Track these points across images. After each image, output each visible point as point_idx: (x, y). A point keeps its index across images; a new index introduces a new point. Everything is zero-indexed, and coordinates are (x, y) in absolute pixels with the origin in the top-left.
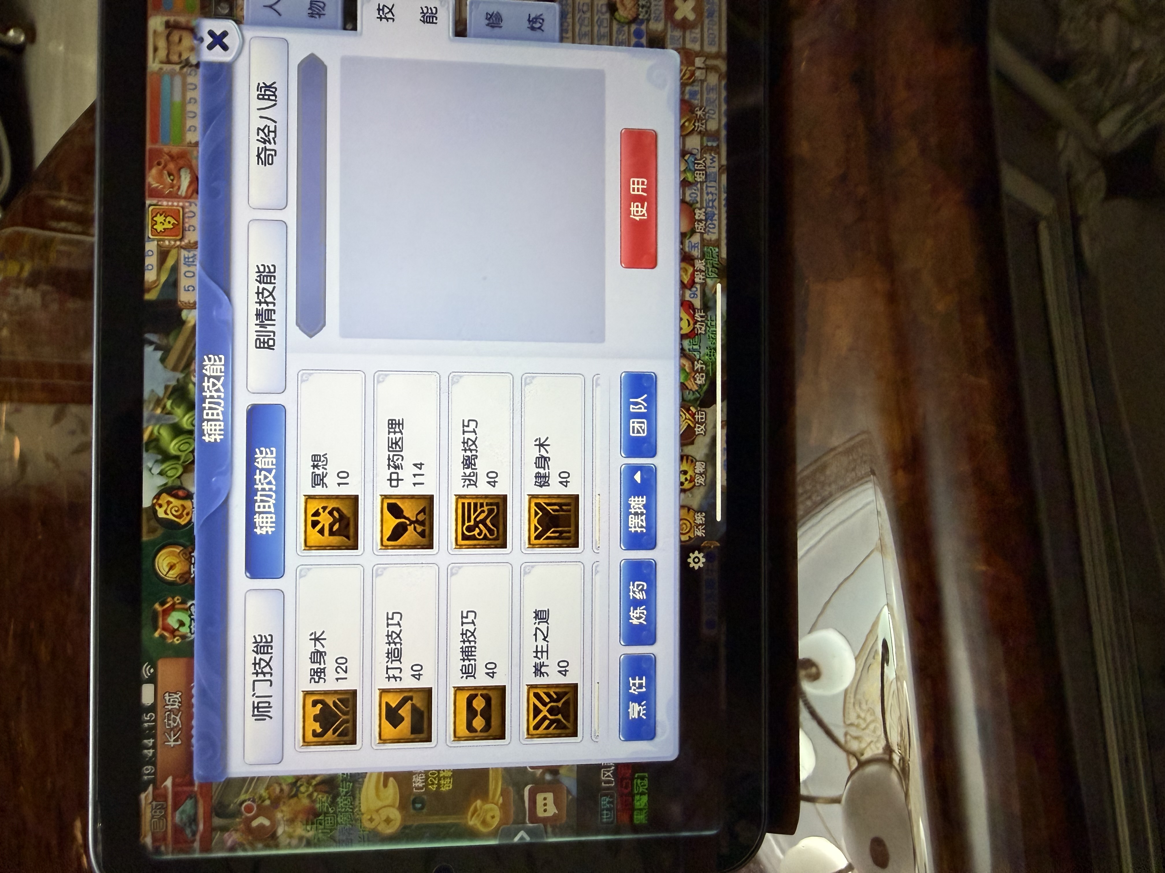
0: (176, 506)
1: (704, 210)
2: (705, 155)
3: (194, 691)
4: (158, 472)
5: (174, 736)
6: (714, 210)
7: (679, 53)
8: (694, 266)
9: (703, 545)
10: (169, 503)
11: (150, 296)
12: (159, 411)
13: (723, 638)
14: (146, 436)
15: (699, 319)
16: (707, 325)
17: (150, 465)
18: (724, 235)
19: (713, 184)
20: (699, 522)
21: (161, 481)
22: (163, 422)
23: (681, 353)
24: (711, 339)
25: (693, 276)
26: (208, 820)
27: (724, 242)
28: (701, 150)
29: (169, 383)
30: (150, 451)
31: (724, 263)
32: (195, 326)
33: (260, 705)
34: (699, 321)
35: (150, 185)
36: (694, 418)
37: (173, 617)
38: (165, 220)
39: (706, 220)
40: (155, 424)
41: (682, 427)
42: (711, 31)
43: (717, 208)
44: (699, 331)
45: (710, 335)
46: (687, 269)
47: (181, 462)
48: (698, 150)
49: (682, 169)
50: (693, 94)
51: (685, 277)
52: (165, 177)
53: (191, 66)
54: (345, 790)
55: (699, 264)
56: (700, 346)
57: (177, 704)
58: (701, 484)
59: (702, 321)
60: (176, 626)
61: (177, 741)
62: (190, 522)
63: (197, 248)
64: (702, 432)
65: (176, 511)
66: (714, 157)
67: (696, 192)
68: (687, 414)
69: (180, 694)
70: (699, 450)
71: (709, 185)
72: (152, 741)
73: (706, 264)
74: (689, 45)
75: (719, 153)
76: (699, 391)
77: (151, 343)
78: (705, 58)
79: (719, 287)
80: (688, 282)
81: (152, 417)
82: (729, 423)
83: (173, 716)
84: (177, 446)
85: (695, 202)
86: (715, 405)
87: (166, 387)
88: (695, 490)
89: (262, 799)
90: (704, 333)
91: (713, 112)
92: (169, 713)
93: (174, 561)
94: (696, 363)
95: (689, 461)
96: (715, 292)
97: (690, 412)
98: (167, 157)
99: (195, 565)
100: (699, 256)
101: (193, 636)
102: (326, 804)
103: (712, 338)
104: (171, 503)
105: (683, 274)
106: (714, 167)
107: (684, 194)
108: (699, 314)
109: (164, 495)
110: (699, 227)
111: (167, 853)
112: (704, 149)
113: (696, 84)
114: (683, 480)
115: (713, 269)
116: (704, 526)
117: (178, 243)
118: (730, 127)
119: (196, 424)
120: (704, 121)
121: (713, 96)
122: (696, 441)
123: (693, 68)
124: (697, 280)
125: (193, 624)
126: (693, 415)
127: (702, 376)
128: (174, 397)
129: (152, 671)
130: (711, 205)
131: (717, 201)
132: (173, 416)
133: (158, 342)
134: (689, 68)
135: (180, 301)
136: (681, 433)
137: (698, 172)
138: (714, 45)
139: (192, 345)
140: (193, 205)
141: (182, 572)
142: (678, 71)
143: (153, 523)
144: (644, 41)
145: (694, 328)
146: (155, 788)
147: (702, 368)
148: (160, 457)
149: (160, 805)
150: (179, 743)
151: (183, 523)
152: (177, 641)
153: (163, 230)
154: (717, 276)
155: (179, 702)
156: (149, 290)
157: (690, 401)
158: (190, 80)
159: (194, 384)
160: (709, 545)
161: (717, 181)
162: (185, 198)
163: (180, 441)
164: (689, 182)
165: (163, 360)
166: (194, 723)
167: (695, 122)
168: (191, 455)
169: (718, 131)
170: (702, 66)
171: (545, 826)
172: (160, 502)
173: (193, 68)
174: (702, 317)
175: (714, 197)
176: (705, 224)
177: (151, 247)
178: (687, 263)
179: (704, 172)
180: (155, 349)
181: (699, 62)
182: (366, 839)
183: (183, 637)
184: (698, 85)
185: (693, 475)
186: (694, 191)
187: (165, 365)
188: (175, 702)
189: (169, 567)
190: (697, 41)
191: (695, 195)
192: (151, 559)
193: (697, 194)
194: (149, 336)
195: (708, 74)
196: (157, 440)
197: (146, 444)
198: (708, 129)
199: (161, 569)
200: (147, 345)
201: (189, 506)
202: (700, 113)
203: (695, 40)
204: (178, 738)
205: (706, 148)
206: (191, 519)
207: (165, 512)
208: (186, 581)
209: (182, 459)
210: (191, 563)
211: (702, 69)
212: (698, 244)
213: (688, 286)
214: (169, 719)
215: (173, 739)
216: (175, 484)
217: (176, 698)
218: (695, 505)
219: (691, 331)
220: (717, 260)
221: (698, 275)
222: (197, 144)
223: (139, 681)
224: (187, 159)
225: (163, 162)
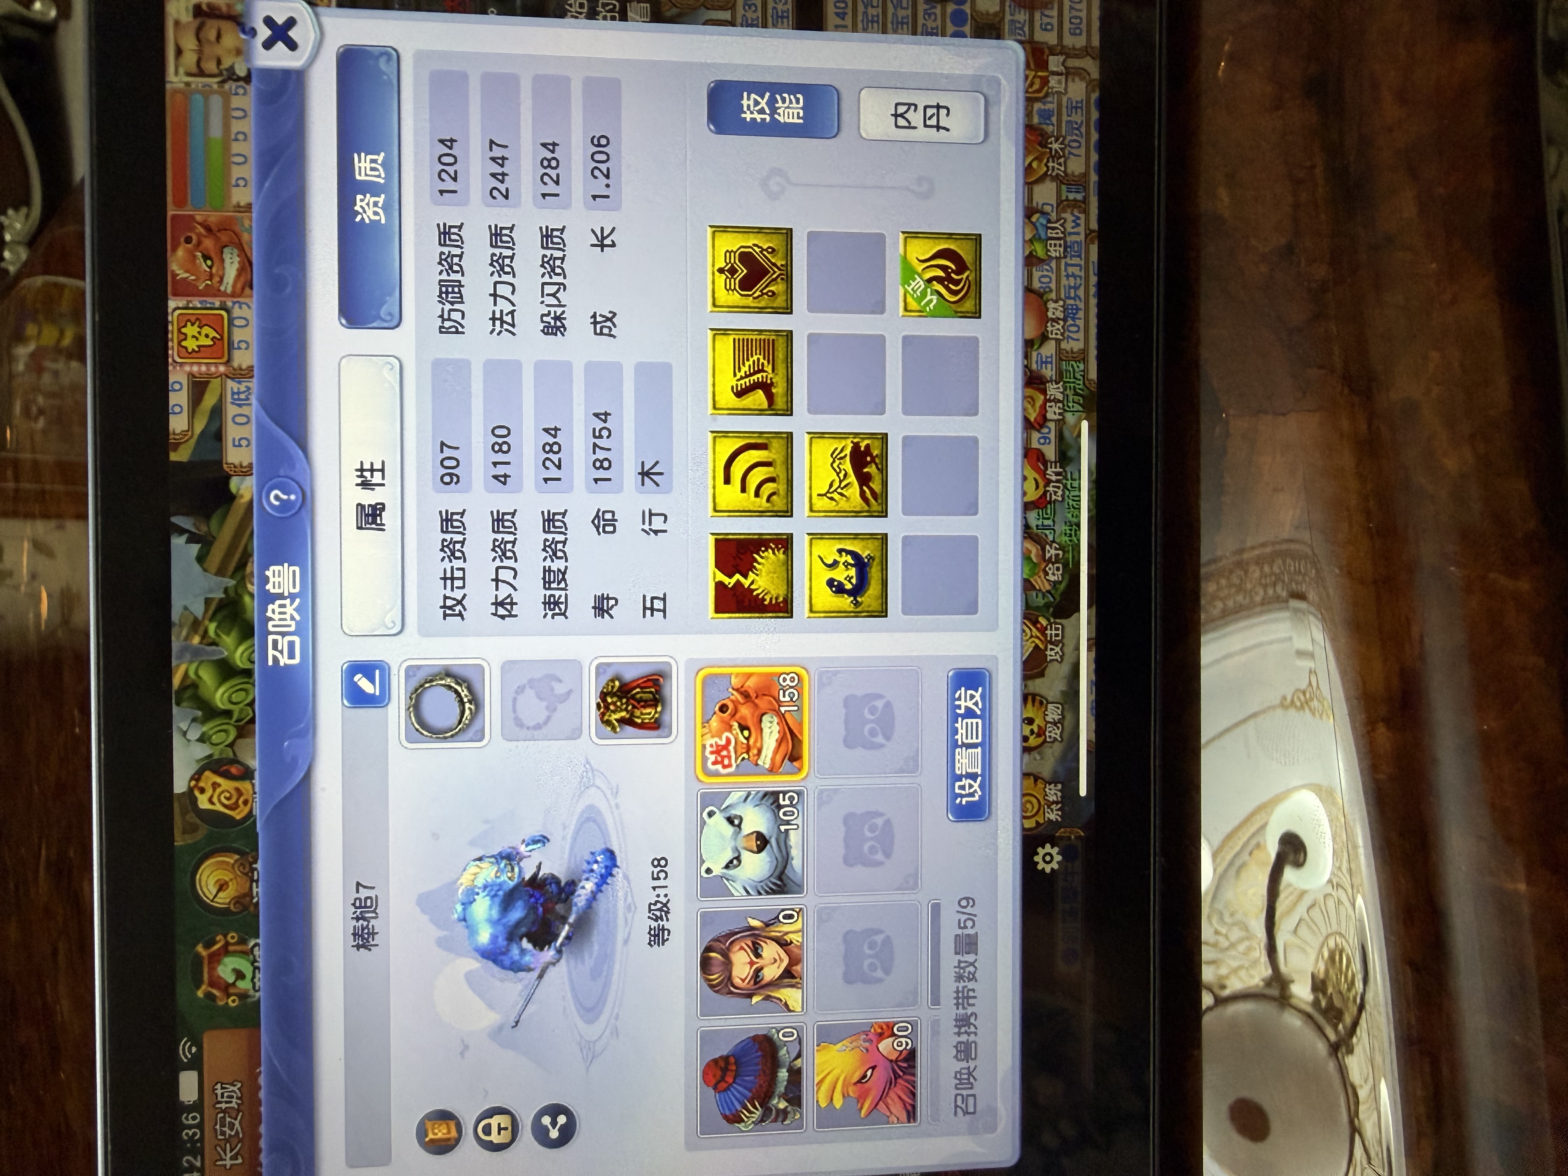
0: (229, 792)
1: (1061, 303)
2: (1063, 215)
3: (262, 1080)
4: (197, 736)
5: (231, 1151)
6: (1078, 303)
7: (1025, 49)
8: (1044, 392)
9: (1058, 834)
10: (215, 785)
11: (179, 456)
12: (196, 640)
13: (1090, 978)
14: (176, 681)
15: (1054, 478)
16: (1065, 486)
17: (184, 726)
18: (1093, 342)
19: (1076, 261)
20: (1052, 798)
21: (202, 751)
22: (205, 658)
23: (1025, 532)
24: (1072, 510)
25: (1043, 407)
27: (1093, 353)
28: (1058, 205)
29: (211, 596)
30: (185, 704)
31: (1094, 388)
32: (251, 502)
34: (1052, 481)
36: (1045, 635)
37: (225, 965)
38: (199, 333)
39: (1065, 320)
40: (191, 662)
41: (1026, 648)
42: (1075, 14)
43: (1082, 297)
45: (1071, 502)
46: (1035, 397)
47: (232, 721)
48: (1052, 205)
49: (1027, 238)
51: (1031, 410)
53: (238, 79)
55: (1054, 390)
56: (1054, 521)
57: (234, 1100)
58: (1055, 739)
59: (1058, 481)
60: (231, 979)
61: (237, 1159)
62: (250, 814)
63: (252, 377)
64: (1058, 657)
65: (228, 799)
66: (1078, 218)
67: (1049, 274)
68: (1034, 629)
69: (239, 1085)
70: (1051, 686)
71: (1070, 262)
72: (196, 1158)
73: (1065, 389)
74: (1039, 36)
75: (1086, 212)
76: (1053, 592)
77: (181, 531)
78: (1064, 57)
79: (1085, 425)
80: (1035, 419)
81: (184, 649)
82: (1099, 642)
83: (228, 1119)
84: (226, 695)
85: (1047, 290)
86: (1076, 614)
87: (208, 601)
88: (1046, 748)
90: (1060, 499)
91: (1075, 144)
92: (221, 1115)
93: (226, 876)
94: (1048, 547)
95: (1037, 703)
96: (1080, 435)
97: (1039, 626)
98: (201, 230)
99: (260, 883)
100: (1054, 378)
101: (257, 994)
103: (1074, 507)
104: (219, 785)
105: (1029, 406)
106: (1078, 234)
107: (1030, 277)
108: (1054, 470)
109: (208, 774)
110: (1054, 329)
112: (1062, 204)
113: (1050, 99)
114: (1027, 733)
115: (1076, 398)
116: (1059, 805)
117: (222, 369)
118: (1101, 168)
119: (256, 660)
120: (1062, 160)
122: (1046, 672)
123: (1046, 73)
124: (1050, 415)
125: (258, 976)
126: (1042, 631)
127: (1058, 569)
128: (219, 616)
129: (194, 1050)
130: (1072, 295)
131: (1082, 288)
132: (220, 648)
133: (193, 530)
134: (1040, 74)
135: (227, 463)
136: (1024, 658)
137: (1053, 242)
138: (1080, 35)
139: (248, 533)
141: (237, 894)
142: (1022, 77)
143: (192, 818)
144: (967, 29)
145: (1045, 492)
147: (1057, 555)
148: (199, 713)
150: (240, 1161)
151: (238, 817)
152: (233, 1002)
153: (197, 349)
154: (1081, 409)
155: (238, 1098)
156: (176, 446)
157: (1037, 608)
158: (236, 102)
159: (252, 596)
160: (1068, 835)
161: (1083, 256)
162: (233, 295)
163: (233, 687)
164: (1039, 258)
165: (201, 559)
166: (262, 1129)
167: (1048, 161)
168: (249, 709)
169: (1085, 175)
170: (1062, 69)
172: (201, 784)
174: (1057, 474)
175: (1078, 283)
176: (1063, 327)
177: (178, 377)
178: (1034, 388)
179: (1062, 242)
180: (189, 541)
181: (1055, 63)
183: (243, 996)
184: (1052, 103)
185: (1042, 724)
186: (1045, 273)
187: (205, 565)
188: (232, 1097)
189: (217, 887)
190: (1052, 29)
191: (1047, 280)
192: (189, 875)
193: (1050, 278)
194: (178, 520)
195: (1070, 84)
196: (195, 686)
197: (178, 692)
198: (1069, 171)
199: (205, 890)
200: (176, 534)
201: (247, 790)
202: (1055, 146)
203: (1049, 27)
204: (237, 1154)
205: (1065, 203)
206: (251, 811)
207: (210, 801)
208: (245, 908)
209: (235, 716)
210: (252, 881)
211: (1060, 74)
212: (1051, 357)
213: (1037, 426)
214: (223, 1125)
215: (229, 1155)
216: (224, 756)
217: (233, 1091)
218: (1046, 771)
219: (1040, 498)
220: (1081, 382)
221: (1051, 407)
222: (249, 207)
223: (175, 1068)
224: (234, 232)
225: (194, 237)
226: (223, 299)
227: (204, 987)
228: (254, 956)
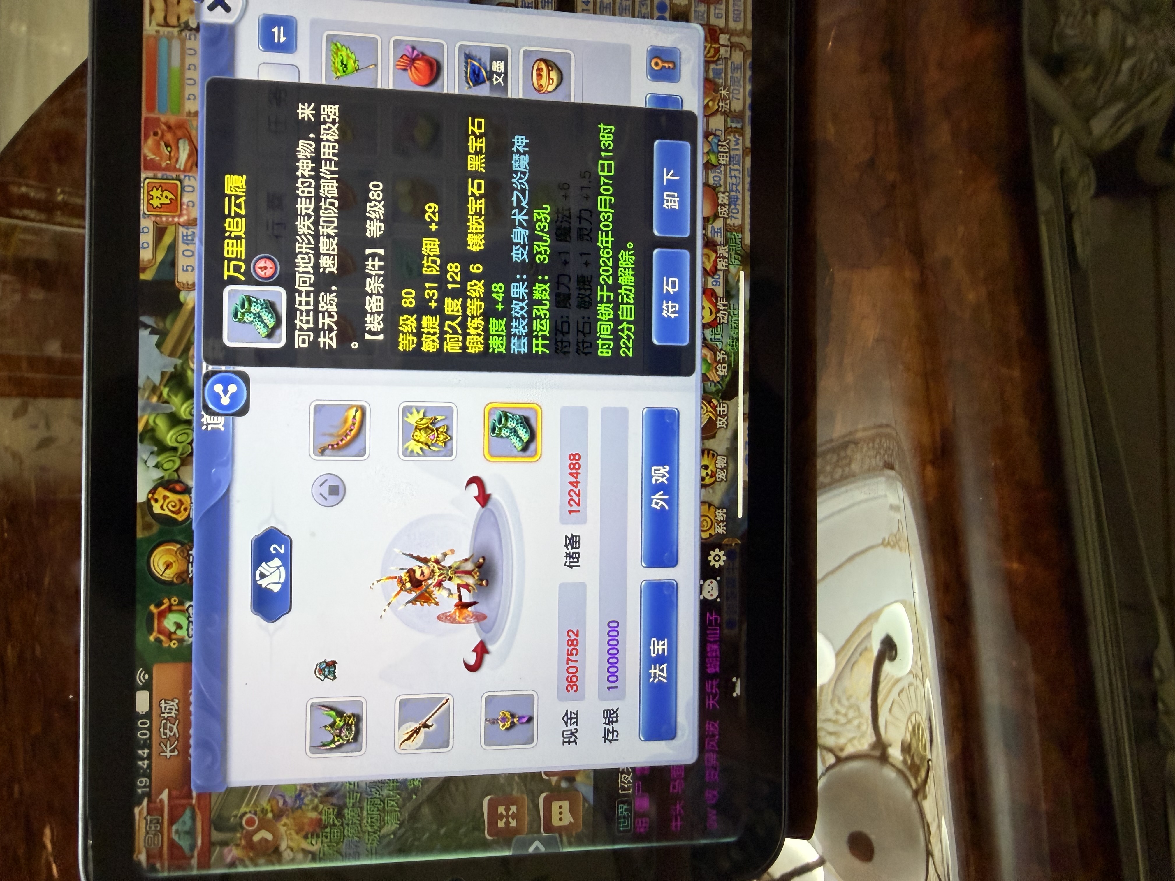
0: (174, 502)
1: (727, 194)
2: (728, 137)
3: (192, 699)
4: (154, 464)
5: (171, 746)
6: (738, 194)
7: (704, 29)
8: (716, 252)
9: (723, 542)
10: (165, 498)
11: (146, 276)
12: (155, 399)
13: (744, 638)
14: (141, 427)
15: (722, 308)
16: (729, 313)
17: (145, 457)
18: (748, 220)
19: (736, 167)
20: (720, 518)
21: (157, 474)
22: (160, 412)
24: (733, 329)
25: (715, 262)
26: (207, 835)
27: (747, 228)
28: (725, 131)
29: (165, 370)
30: (145, 442)
31: (748, 250)
32: (193, 308)
34: (721, 310)
35: (145, 157)
36: (716, 411)
37: (169, 620)
38: (162, 195)
39: (729, 205)
40: (151, 414)
41: (703, 419)
42: (736, 8)
43: (741, 192)
44: (722, 321)
45: (733, 324)
46: (710, 254)
47: (178, 455)
48: (721, 131)
50: (717, 73)
51: (707, 263)
52: (162, 148)
53: (191, 29)
54: (351, 801)
55: (722, 251)
56: (722, 336)
57: (173, 711)
58: (722, 480)
59: (724, 310)
60: (173, 629)
61: (174, 752)
62: (188, 517)
63: (196, 225)
65: (173, 507)
66: (738, 139)
67: (720, 175)
68: (708, 406)
69: (177, 701)
70: (720, 444)
71: (732, 167)
72: (146, 751)
73: (729, 250)
74: (713, 21)
75: (743, 135)
76: (721, 382)
77: (146, 326)
78: (729, 35)
79: (742, 274)
80: (710, 269)
81: (147, 406)
82: (752, 416)
83: (169, 725)
84: (174, 437)
85: (718, 185)
86: (736, 398)
87: (163, 374)
88: (716, 485)
89: (264, 811)
90: (726, 322)
91: (737, 92)
92: (164, 721)
93: (171, 559)
94: (718, 353)
95: (711, 456)
96: (738, 280)
97: (712, 404)
98: (165, 128)
99: (194, 564)
101: (191, 640)
102: (332, 816)
103: (735, 327)
106: (738, 149)
107: (707, 176)
109: (160, 489)
110: (723, 211)
111: (163, 871)
112: (728, 130)
113: (720, 62)
114: (704, 475)
115: (737, 256)
116: (725, 523)
117: (176, 219)
118: (753, 107)
119: (195, 414)
120: (728, 101)
121: (738, 75)
122: (717, 435)
123: (717, 46)
125: (191, 627)
126: (714, 408)
127: (724, 368)
128: (171, 384)
129: (147, 676)
130: (734, 189)
131: (741, 185)
132: (170, 405)
133: (154, 325)
134: (714, 46)
135: (178, 282)
136: (702, 426)
137: (722, 154)
138: (740, 21)
139: (191, 330)
140: (192, 179)
141: (179, 572)
142: (702, 48)
143: (149, 519)
144: (667, 15)
145: (717, 317)
146: (149, 802)
147: (724, 359)
148: (156, 449)
149: (155, 819)
150: (176, 753)
152: (174, 645)
153: (160, 206)
154: (740, 263)
155: (176, 710)
156: (144, 270)
157: (711, 393)
158: (189, 44)
159: (193, 370)
160: (730, 543)
161: (741, 164)
162: (184, 171)
163: (179, 431)
164: (713, 165)
165: (159, 345)
166: (191, 732)
167: (719, 102)
168: (189, 446)
169: (742, 112)
170: (727, 43)
171: (561, 836)
172: (156, 496)
173: (194, 32)
174: (724, 305)
175: (738, 181)
176: (728, 210)
177: (146, 224)
178: (711, 250)
179: (728, 155)
180: (151, 333)
181: (723, 39)
182: (374, 851)
183: (181, 641)
184: (722, 64)
185: (714, 470)
186: (717, 174)
187: (162, 350)
188: (172, 709)
189: (165, 566)
190: (722, 17)
191: (718, 179)
192: (146, 558)
193: (720, 177)
194: (144, 319)
195: (733, 52)
196: (153, 430)
197: (141, 435)
198: (733, 109)
199: (157, 568)
200: (143, 328)
201: (187, 502)
202: (723, 92)
203: (720, 16)
204: (175, 748)
205: (730, 129)
206: (189, 515)
207: (162, 507)
208: (184, 581)
209: (180, 451)
210: (189, 562)
211: (727, 46)
212: (720, 229)
213: (711, 274)
214: (165, 728)
215: (169, 749)
216: (172, 477)
217: (173, 705)
218: (716, 501)
219: (713, 320)
220: (740, 246)
221: (720, 261)
222: (196, 114)
223: (132, 689)
224: (187, 129)
225: (160, 133)
226: (178, 173)
227: (155, 634)
228: (189, 614)
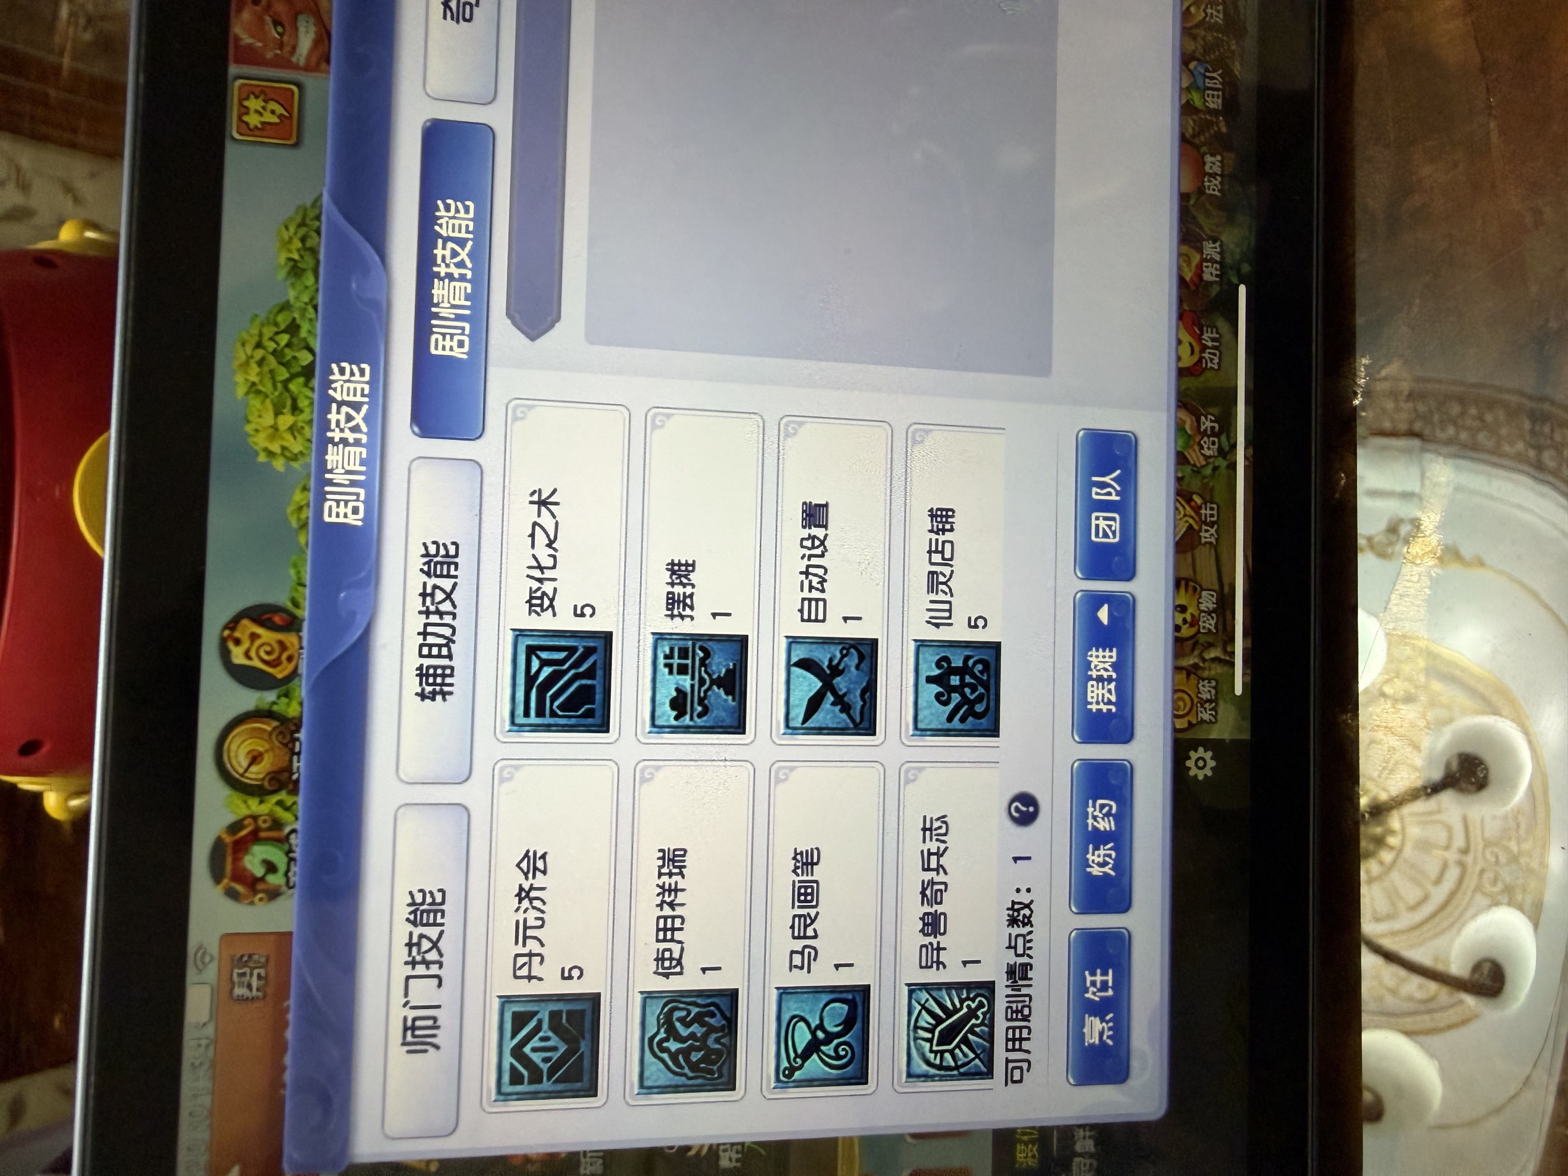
0: (269, 644)
3: (291, 1001)
8: (1200, 251)
10: (254, 637)
15: (1210, 344)
16: (1222, 353)
20: (1205, 696)
23: (1179, 400)
24: (1228, 378)
25: (1200, 268)
33: (418, 1023)
34: (1208, 348)
35: (237, 40)
36: (1199, 515)
37: (253, 855)
38: (264, 108)
41: (1179, 528)
46: (1191, 254)
49: (1184, 86)
51: (1186, 269)
52: (267, 28)
55: (1210, 249)
59: (1214, 347)
60: (259, 871)
62: (294, 672)
64: (1213, 540)
65: (268, 653)
68: (1187, 508)
79: (1242, 290)
80: (1191, 279)
90: (1216, 367)
93: (260, 746)
94: (1203, 418)
95: (1191, 589)
96: (1237, 300)
97: (1193, 504)
99: (302, 756)
100: (1211, 236)
101: (290, 891)
104: (259, 637)
105: (1184, 264)
107: (1186, 126)
108: (1210, 331)
109: (245, 622)
110: (1211, 186)
114: (1179, 621)
116: (1213, 704)
120: (1221, 7)
124: (1206, 276)
125: (293, 868)
126: (1197, 509)
136: (1177, 538)
140: (320, 82)
141: (275, 768)
145: (1201, 359)
147: (1213, 428)
151: (280, 676)
152: (261, 900)
153: (260, 126)
157: (1192, 485)
162: (306, 68)
164: (1196, 109)
166: (288, 1059)
167: (1206, 7)
172: (237, 634)
174: (1213, 340)
178: (1191, 246)
183: (273, 893)
185: (1196, 614)
189: (249, 759)
199: (234, 762)
201: (292, 644)
206: (296, 668)
207: (247, 655)
208: (283, 786)
210: (293, 753)
213: (1192, 288)
216: (266, 602)
219: (1196, 364)
221: (1208, 267)
225: (264, 1)
226: (294, 72)
227: (225, 881)
228: (290, 845)
